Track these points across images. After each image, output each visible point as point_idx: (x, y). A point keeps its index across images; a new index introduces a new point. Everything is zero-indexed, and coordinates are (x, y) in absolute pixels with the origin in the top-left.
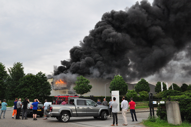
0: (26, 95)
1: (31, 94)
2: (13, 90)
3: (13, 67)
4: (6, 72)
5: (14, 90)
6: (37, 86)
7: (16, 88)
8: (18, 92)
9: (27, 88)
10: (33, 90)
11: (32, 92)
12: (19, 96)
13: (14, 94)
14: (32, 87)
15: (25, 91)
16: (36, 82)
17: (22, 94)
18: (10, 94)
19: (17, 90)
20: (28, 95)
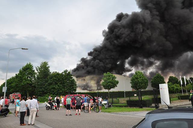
0: (55, 92)
1: (59, 91)
2: (42, 88)
3: (41, 66)
4: (34, 71)
5: (44, 87)
6: (64, 83)
7: (46, 86)
8: (47, 89)
9: (55, 85)
10: (61, 87)
11: (59, 88)
12: (48, 93)
13: (44, 91)
14: (60, 84)
15: (54, 88)
16: (63, 79)
17: (51, 91)
18: (40, 91)
19: (46, 87)
20: (56, 92)
